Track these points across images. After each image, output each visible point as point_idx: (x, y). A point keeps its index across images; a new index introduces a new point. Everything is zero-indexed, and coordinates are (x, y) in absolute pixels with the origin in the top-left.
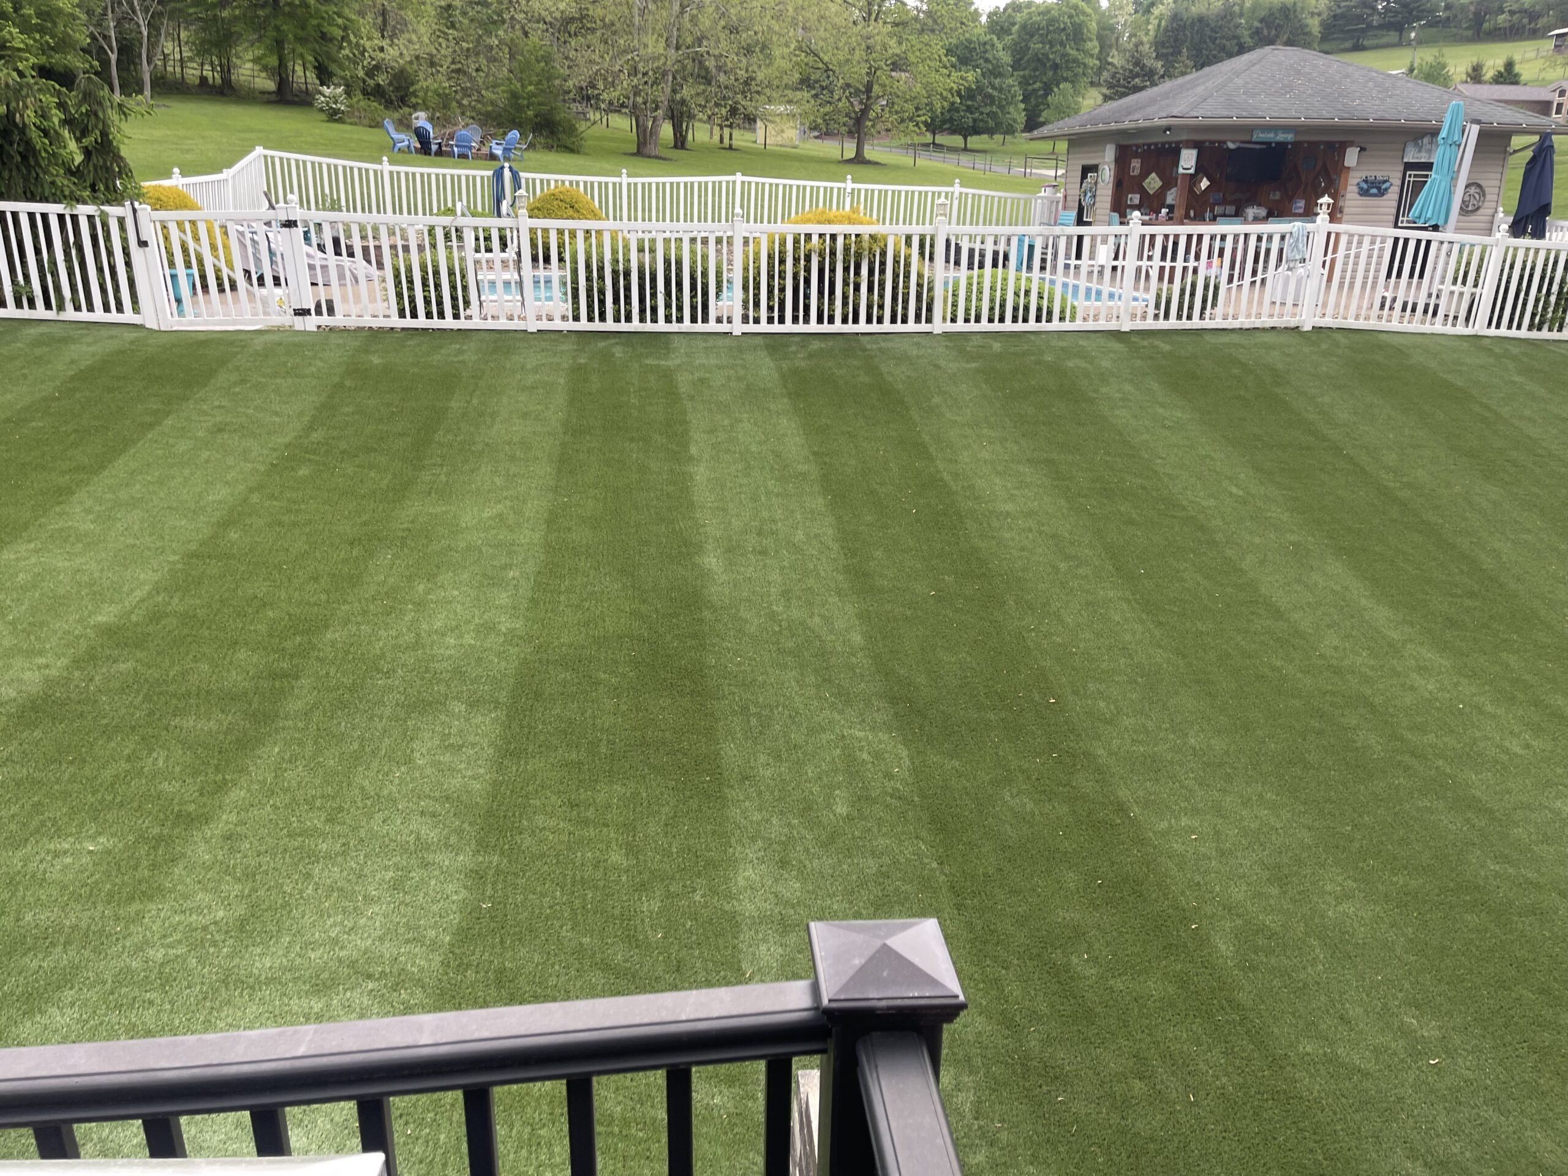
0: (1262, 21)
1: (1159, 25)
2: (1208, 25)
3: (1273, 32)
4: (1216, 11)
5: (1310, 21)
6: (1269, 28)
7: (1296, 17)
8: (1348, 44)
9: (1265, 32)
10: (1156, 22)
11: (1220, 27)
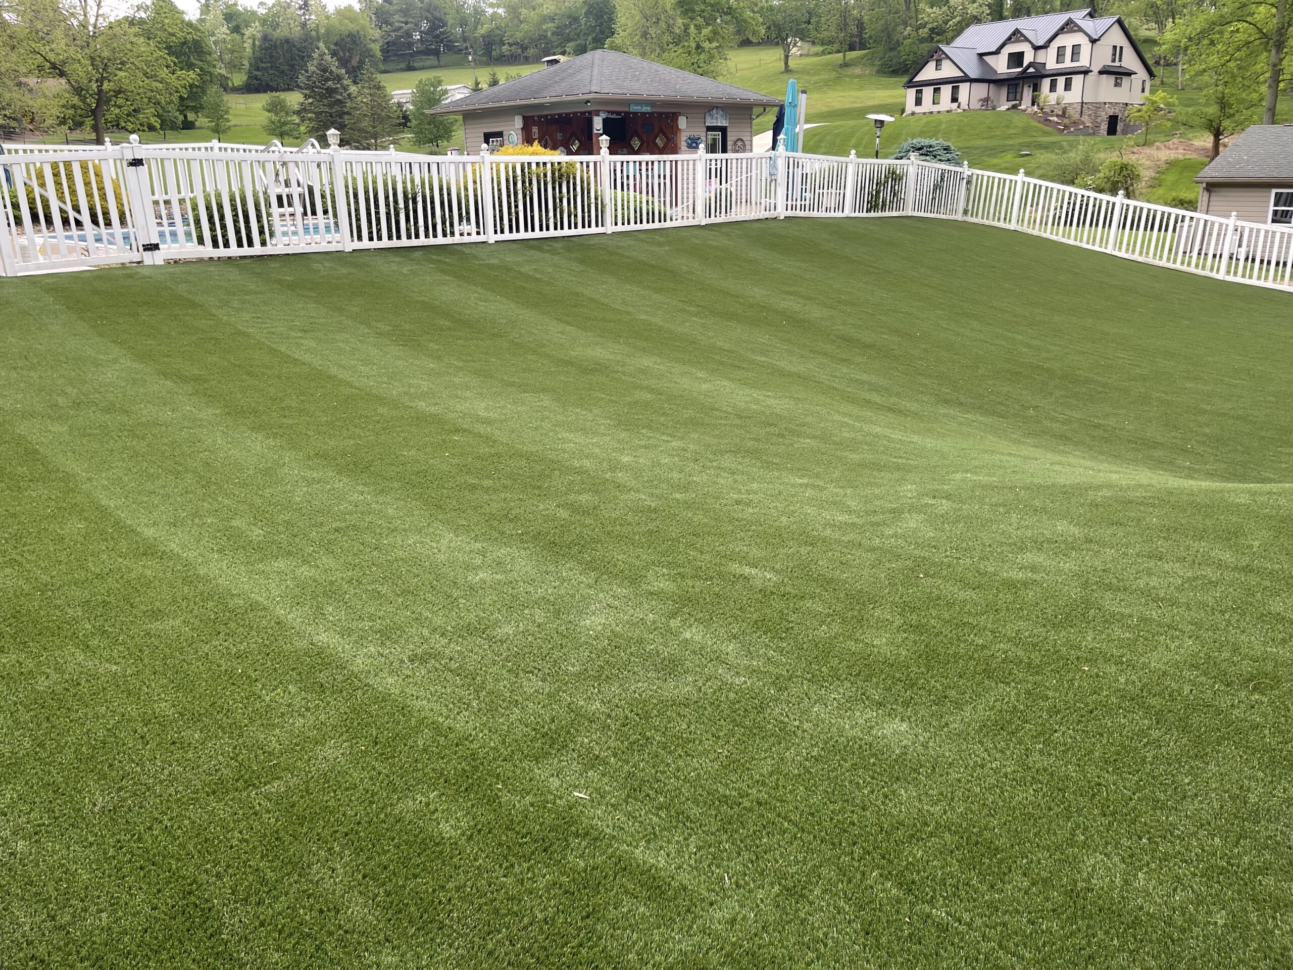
0: (336, 44)
1: (254, 44)
2: (294, 46)
3: (347, 54)
4: (297, 34)
5: (372, 46)
6: (343, 50)
7: (361, 43)
8: (403, 65)
9: (341, 54)
10: (250, 41)
11: (305, 47)
